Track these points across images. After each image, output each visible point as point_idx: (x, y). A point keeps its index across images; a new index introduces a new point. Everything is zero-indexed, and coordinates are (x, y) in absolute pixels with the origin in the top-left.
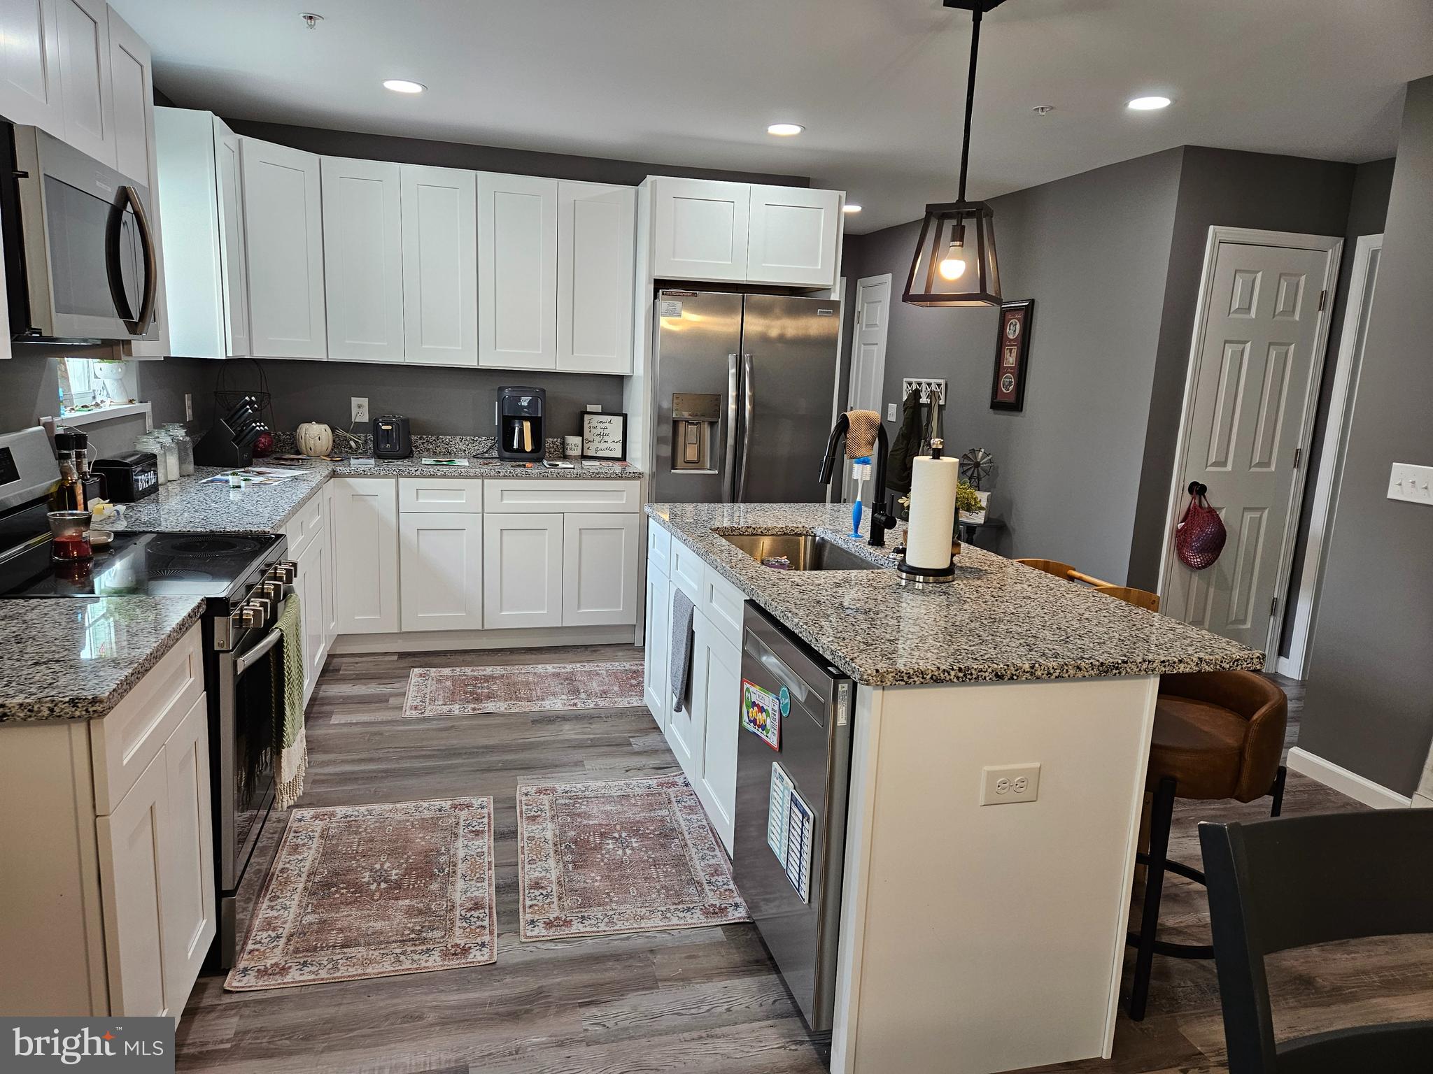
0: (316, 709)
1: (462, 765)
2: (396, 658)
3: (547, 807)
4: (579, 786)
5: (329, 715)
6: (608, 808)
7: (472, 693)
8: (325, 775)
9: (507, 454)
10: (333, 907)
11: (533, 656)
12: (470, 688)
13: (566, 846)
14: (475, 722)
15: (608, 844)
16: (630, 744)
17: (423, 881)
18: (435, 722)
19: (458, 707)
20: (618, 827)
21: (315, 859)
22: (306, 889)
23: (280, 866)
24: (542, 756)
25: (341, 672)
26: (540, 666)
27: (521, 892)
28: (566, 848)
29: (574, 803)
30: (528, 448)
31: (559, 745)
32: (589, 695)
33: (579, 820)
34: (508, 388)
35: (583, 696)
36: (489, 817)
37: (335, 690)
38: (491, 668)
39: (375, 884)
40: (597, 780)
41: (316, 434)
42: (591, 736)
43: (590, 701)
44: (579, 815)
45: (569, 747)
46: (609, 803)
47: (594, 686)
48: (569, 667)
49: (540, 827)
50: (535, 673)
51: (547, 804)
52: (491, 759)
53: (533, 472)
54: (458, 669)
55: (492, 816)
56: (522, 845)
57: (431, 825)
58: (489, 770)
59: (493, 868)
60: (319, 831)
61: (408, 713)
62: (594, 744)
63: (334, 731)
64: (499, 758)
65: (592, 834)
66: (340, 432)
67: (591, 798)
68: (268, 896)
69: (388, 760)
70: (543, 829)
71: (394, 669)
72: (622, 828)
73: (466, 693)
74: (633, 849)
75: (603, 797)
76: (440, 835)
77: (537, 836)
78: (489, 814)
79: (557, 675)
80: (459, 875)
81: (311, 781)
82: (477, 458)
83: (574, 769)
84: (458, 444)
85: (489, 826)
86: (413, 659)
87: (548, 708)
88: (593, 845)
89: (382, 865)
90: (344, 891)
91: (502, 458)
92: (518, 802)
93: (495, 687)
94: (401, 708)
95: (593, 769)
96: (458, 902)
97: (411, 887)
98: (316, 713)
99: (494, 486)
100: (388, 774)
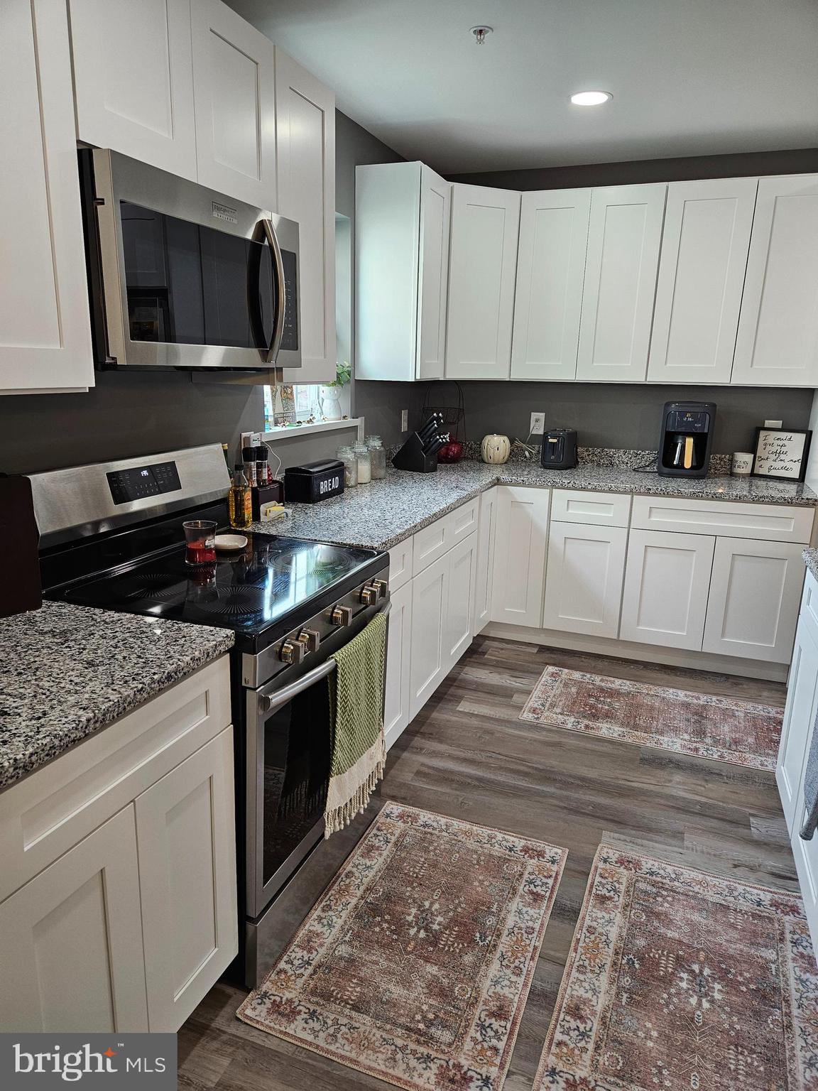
0: (452, 690)
1: (552, 796)
2: (535, 650)
3: (623, 888)
4: (669, 869)
5: (459, 699)
6: (696, 917)
7: (592, 707)
8: (429, 767)
9: (666, 470)
10: (368, 944)
11: (666, 676)
12: (592, 701)
13: (628, 960)
14: (582, 744)
15: (682, 979)
16: (748, 826)
17: (461, 946)
18: (544, 733)
19: (573, 720)
20: (702, 955)
21: (380, 871)
22: (356, 907)
23: (349, 868)
24: (639, 811)
25: (486, 656)
26: (671, 690)
27: (555, 1014)
28: (628, 963)
29: (657, 894)
30: (688, 464)
31: (662, 802)
32: (716, 742)
33: (656, 923)
34: (675, 403)
35: (708, 740)
36: (556, 878)
37: (476, 674)
38: (620, 681)
39: (415, 929)
40: (694, 867)
41: (497, 445)
42: (703, 800)
43: (715, 749)
44: (657, 915)
45: (673, 807)
46: (700, 910)
47: (726, 731)
48: (703, 699)
49: (607, 916)
50: (664, 698)
51: (624, 884)
52: (582, 797)
53: (686, 491)
54: (589, 676)
55: (560, 878)
56: (579, 937)
57: (496, 865)
58: (576, 811)
59: (536, 959)
60: (397, 835)
61: (525, 715)
62: (704, 812)
63: (456, 719)
64: (593, 798)
65: (665, 953)
66: (518, 443)
67: (679, 893)
68: (324, 903)
69: (487, 766)
70: (610, 921)
71: (529, 662)
72: (707, 957)
73: (586, 705)
74: (712, 1002)
75: (694, 898)
76: (498, 884)
77: (600, 930)
78: (557, 874)
79: (686, 706)
80: (498, 955)
81: (415, 771)
82: (637, 471)
83: (670, 841)
84: (620, 456)
85: (552, 892)
86: (550, 655)
87: (665, 746)
88: (662, 973)
89: (432, 904)
90: (385, 925)
91: (661, 474)
92: (593, 868)
93: (617, 705)
94: (521, 708)
95: (693, 849)
96: (484, 995)
97: (447, 948)
98: (452, 695)
99: (642, 502)
100: (482, 784)
